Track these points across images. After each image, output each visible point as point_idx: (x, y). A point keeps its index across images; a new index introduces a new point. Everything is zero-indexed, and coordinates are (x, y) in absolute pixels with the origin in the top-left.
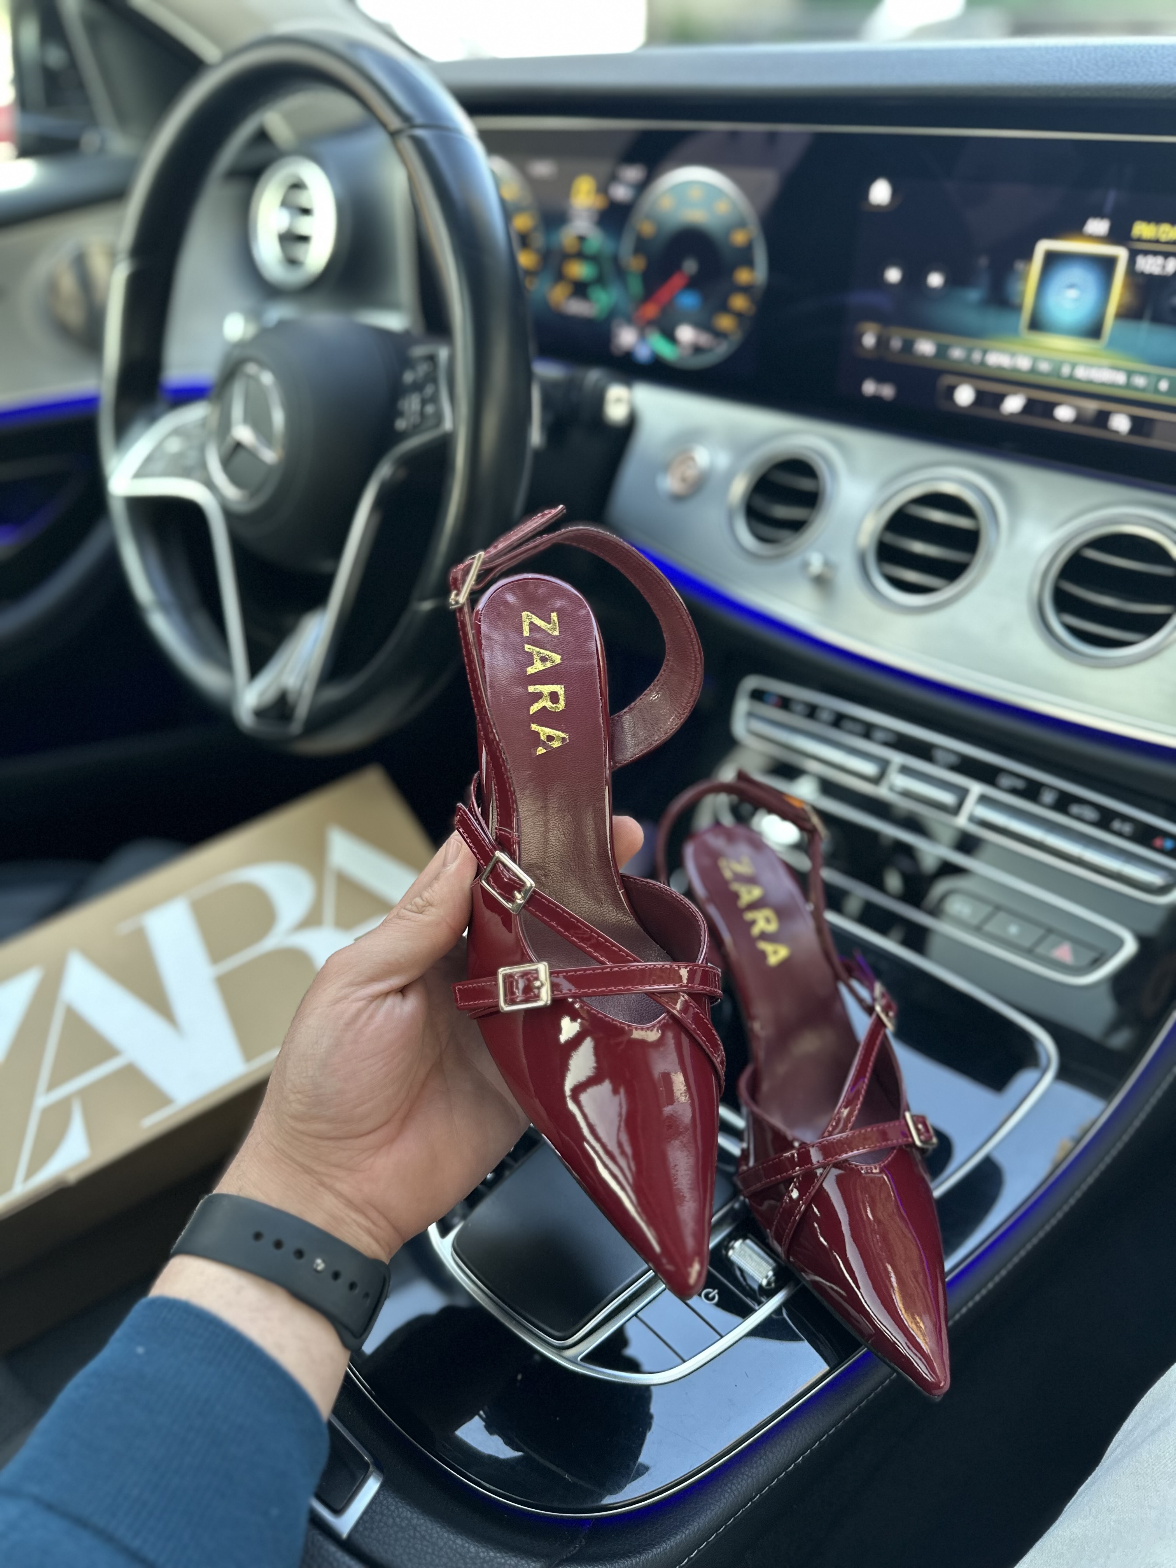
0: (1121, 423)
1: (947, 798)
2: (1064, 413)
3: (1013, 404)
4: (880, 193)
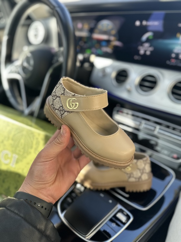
1: (152, 128)
4: (138, 23)
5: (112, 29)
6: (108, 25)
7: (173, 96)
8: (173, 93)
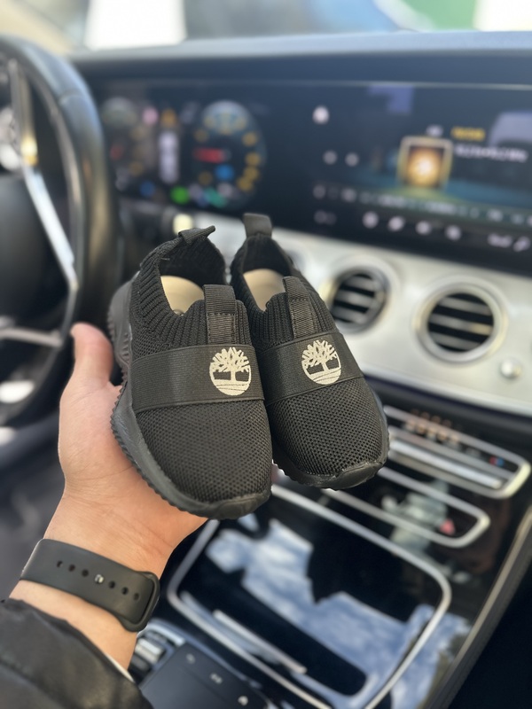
0: (454, 233)
2: (423, 228)
3: (396, 224)
4: (321, 115)
5: (247, 130)
6: (234, 117)
7: (432, 337)
8: (433, 328)
